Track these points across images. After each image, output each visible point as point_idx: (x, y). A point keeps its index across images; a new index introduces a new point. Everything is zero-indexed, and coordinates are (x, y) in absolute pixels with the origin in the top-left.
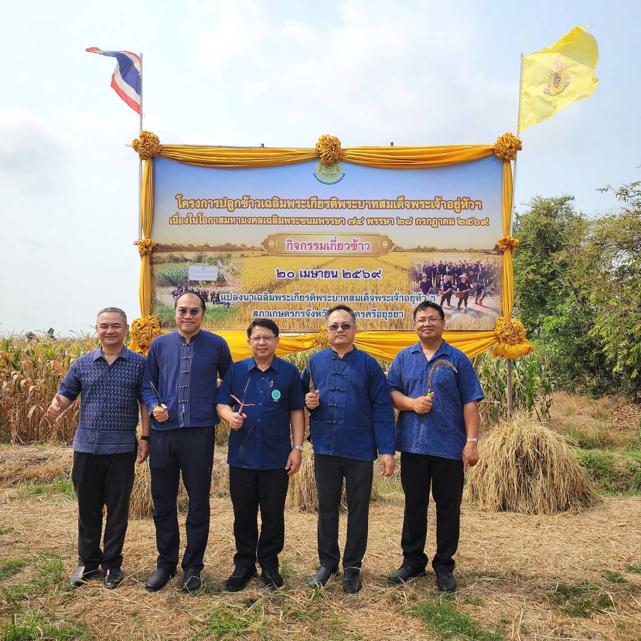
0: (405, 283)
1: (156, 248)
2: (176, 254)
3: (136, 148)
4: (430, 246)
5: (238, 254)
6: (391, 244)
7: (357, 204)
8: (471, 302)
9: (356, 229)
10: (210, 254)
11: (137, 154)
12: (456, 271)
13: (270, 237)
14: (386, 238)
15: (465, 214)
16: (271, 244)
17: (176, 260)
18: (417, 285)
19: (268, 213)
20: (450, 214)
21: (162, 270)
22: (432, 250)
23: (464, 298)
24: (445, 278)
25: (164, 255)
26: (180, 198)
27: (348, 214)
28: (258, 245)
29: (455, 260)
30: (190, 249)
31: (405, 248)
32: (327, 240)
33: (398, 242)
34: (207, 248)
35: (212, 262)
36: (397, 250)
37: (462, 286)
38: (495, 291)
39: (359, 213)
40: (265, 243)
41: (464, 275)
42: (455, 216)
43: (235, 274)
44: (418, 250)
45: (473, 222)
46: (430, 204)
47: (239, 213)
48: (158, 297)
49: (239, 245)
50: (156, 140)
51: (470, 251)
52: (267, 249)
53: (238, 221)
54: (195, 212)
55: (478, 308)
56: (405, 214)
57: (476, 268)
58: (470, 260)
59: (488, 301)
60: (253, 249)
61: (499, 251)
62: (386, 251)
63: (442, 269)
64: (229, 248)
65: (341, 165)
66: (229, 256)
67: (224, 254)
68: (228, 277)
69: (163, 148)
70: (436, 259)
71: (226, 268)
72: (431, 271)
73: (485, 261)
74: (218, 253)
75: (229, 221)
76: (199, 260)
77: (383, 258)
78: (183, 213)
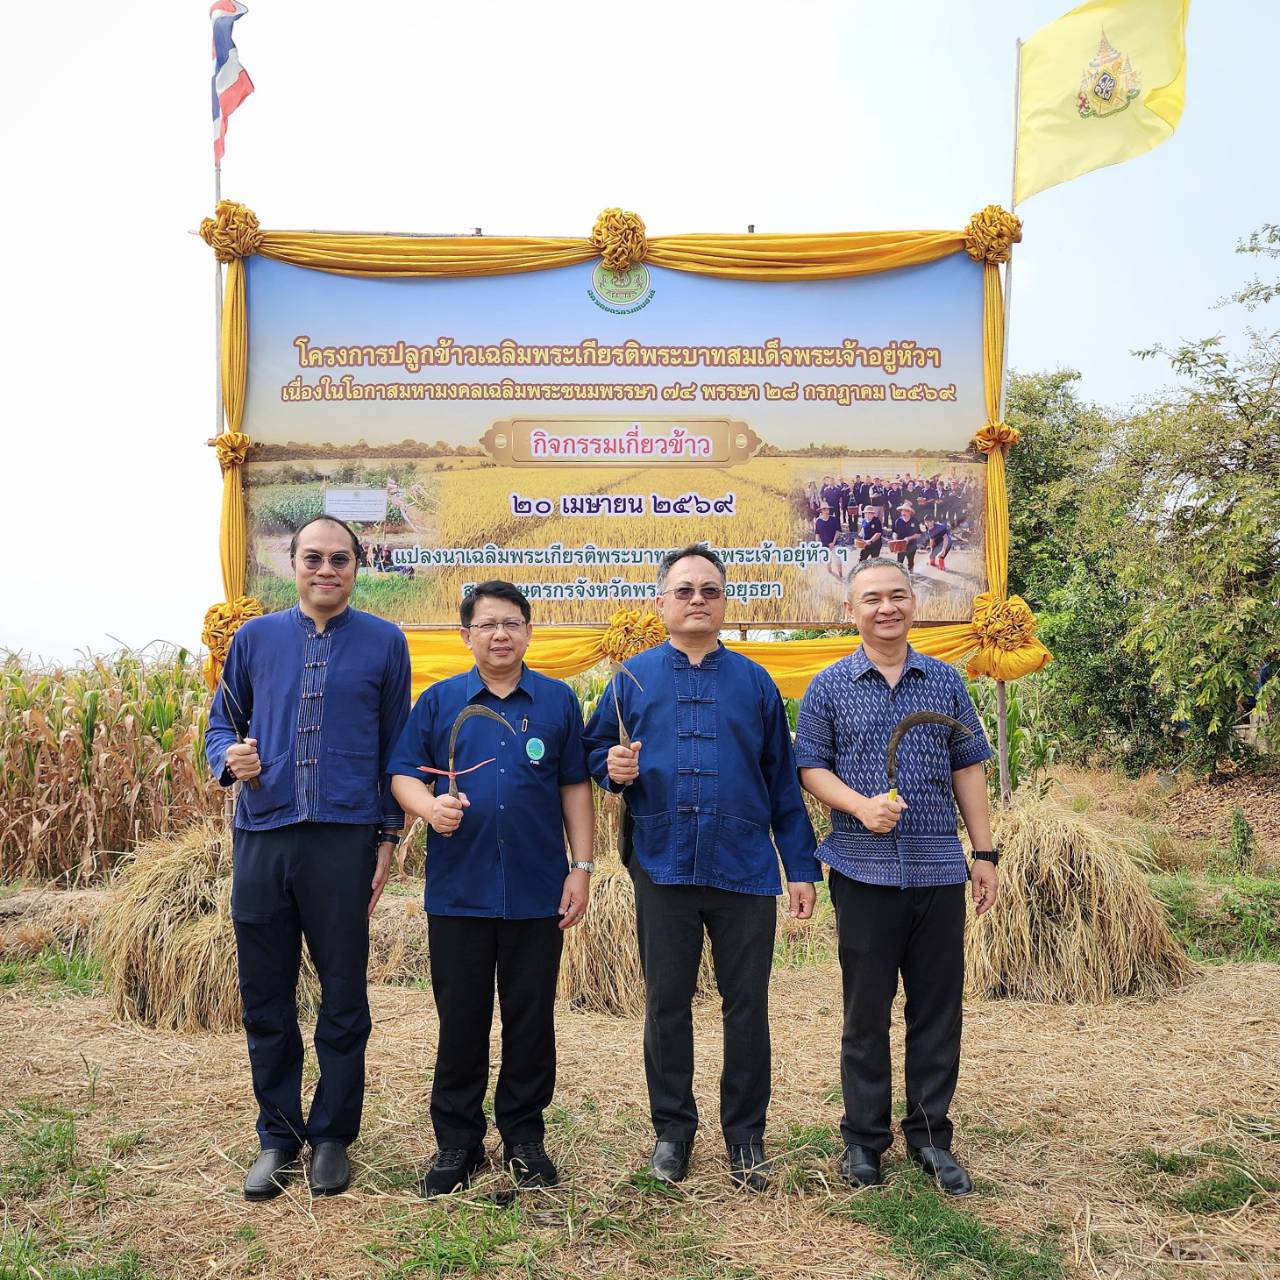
0: (784, 522)
1: (255, 452)
2: (298, 465)
3: (208, 236)
4: (835, 444)
5: (431, 463)
6: (754, 440)
7: (684, 356)
8: (922, 561)
9: (678, 408)
10: (370, 464)
11: (211, 251)
12: (891, 497)
13: (498, 427)
14: (743, 428)
15: (908, 377)
16: (500, 441)
17: (298, 478)
18: (809, 526)
19: (492, 375)
20: (875, 376)
21: (266, 500)
22: (839, 453)
23: (907, 553)
24: (868, 512)
25: (272, 467)
26: (303, 344)
27: (662, 377)
28: (472, 442)
29: (887, 474)
30: (328, 453)
31: (783, 448)
32: (619, 432)
33: (767, 435)
34: (364, 451)
35: (376, 481)
36: (767, 452)
37: (902, 529)
38: (971, 539)
39: (685, 375)
40: (488, 440)
41: (906, 506)
42: (887, 380)
43: (426, 506)
44: (812, 452)
45: (923, 392)
46: (833, 356)
47: (431, 375)
48: (261, 558)
49: (432, 445)
50: (250, 220)
51: (918, 454)
52: (491, 452)
53: (431, 392)
54: (336, 374)
55: (936, 574)
56: (782, 376)
57: (931, 492)
58: (919, 473)
59: (956, 559)
60: (461, 452)
61: (978, 454)
62: (743, 456)
63: (861, 494)
64: (411, 452)
65: (645, 272)
66: (411, 467)
67: (401, 463)
68: (410, 513)
69: (265, 239)
70: (848, 472)
71: (404, 493)
72: (838, 497)
73: (948, 475)
74: (388, 463)
75: (410, 393)
76: (348, 476)
77: (737, 470)
78: (312, 377)
